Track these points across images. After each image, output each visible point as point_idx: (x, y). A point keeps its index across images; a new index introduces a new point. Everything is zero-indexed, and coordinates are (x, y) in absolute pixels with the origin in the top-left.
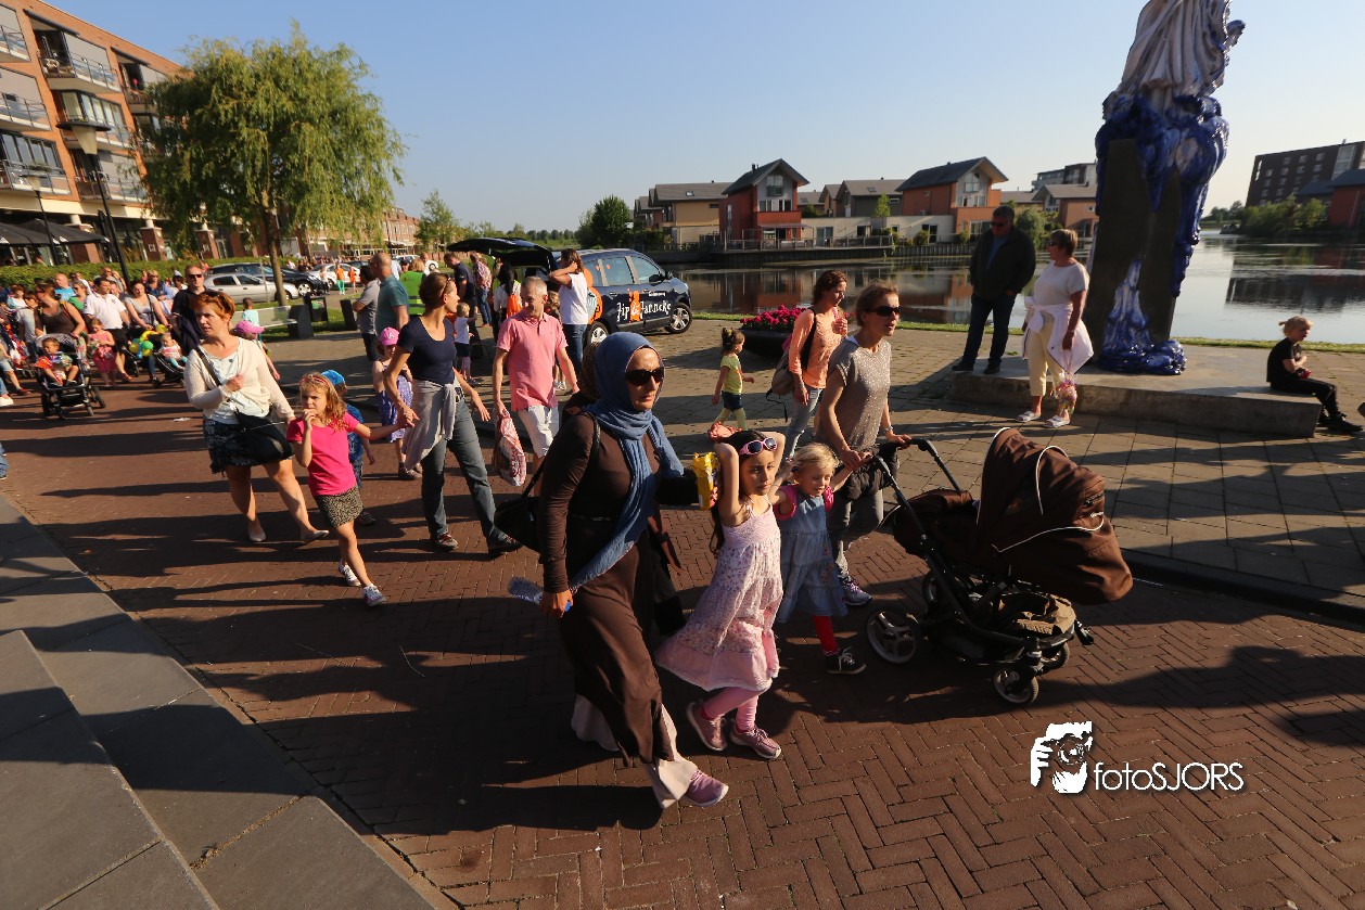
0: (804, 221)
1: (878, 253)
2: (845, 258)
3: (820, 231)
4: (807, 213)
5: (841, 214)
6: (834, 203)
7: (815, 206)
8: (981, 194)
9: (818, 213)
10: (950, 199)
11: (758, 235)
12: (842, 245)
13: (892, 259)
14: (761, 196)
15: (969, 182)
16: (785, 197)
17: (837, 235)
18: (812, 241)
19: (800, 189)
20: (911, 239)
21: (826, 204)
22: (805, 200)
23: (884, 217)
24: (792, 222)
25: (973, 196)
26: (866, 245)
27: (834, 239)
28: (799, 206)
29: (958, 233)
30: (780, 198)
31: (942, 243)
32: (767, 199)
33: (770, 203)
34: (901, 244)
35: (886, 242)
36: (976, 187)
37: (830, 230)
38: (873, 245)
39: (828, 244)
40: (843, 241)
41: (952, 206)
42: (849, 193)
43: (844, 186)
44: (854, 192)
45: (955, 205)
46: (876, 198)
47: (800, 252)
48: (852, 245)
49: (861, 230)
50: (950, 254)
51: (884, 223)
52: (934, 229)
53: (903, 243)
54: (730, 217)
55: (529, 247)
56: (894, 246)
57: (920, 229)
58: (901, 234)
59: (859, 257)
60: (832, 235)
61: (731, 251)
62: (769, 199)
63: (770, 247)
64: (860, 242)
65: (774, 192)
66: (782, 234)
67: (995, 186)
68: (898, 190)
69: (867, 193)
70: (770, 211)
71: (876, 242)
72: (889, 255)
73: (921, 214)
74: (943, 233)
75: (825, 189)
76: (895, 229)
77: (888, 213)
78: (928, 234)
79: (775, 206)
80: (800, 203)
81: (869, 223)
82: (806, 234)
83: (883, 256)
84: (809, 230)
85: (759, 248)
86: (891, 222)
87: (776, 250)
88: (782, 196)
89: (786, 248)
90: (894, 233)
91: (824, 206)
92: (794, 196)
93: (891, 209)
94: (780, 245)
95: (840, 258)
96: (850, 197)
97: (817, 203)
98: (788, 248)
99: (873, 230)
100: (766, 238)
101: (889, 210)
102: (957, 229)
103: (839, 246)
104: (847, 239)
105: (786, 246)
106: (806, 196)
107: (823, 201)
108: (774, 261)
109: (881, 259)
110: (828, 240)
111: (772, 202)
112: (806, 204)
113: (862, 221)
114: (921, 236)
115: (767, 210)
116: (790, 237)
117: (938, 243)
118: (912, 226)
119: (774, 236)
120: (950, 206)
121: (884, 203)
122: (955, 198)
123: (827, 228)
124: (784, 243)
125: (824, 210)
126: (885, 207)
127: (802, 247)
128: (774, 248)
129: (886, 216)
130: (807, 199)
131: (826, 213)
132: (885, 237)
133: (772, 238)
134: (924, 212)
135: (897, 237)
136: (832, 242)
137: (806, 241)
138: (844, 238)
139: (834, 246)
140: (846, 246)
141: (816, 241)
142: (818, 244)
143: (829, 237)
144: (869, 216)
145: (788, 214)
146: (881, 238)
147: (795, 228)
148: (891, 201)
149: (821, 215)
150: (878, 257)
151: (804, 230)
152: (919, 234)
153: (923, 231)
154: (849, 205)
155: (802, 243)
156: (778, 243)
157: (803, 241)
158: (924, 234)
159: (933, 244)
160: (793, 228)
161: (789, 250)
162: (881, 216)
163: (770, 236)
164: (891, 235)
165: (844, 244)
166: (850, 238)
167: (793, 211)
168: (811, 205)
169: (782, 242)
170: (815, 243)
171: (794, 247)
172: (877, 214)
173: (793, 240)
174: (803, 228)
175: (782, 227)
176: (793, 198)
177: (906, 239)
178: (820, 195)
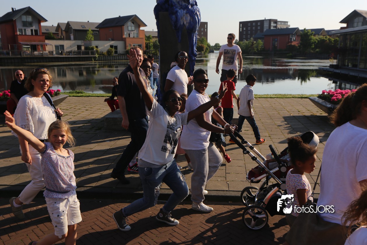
0: (47, 42)
1: (90, 59)
2: (72, 61)
3: (57, 47)
4: (49, 36)
5: (69, 38)
6: (64, 33)
7: (53, 33)
8: (135, 32)
9: (55, 38)
10: (122, 34)
11: (20, 48)
12: (69, 55)
13: (97, 62)
14: (19, 26)
15: (130, 26)
16: (34, 28)
17: (66, 49)
18: (52, 52)
19: (42, 24)
20: (105, 52)
21: (60, 33)
22: (47, 30)
23: (91, 40)
24: (39, 41)
25: (132, 32)
26: (83, 55)
27: (65, 51)
28: (43, 33)
29: (127, 49)
30: (31, 28)
31: (121, 54)
32: (23, 28)
33: (25, 30)
34: (100, 54)
35: (93, 53)
36: (133, 28)
37: (62, 46)
38: (86, 54)
39: (61, 54)
40: (70, 52)
41: (123, 37)
42: (71, 28)
43: (68, 24)
44: (74, 27)
45: (125, 36)
46: (86, 31)
47: (46, 58)
48: (75, 55)
49: (79, 47)
50: (125, 60)
51: (91, 44)
52: (116, 47)
53: (101, 54)
56: (97, 56)
58: (100, 49)
59: (79, 61)
60: (63, 49)
62: (25, 28)
63: (28, 55)
64: (79, 53)
65: (26, 24)
66: (34, 48)
67: (142, 28)
68: (96, 28)
69: (81, 28)
70: (25, 35)
71: (88, 54)
72: (95, 60)
73: (109, 40)
74: (121, 49)
75: (58, 25)
76: (97, 47)
77: (93, 39)
78: (113, 50)
79: (29, 32)
80: (43, 31)
81: (83, 44)
82: (48, 48)
83: (92, 60)
84: (51, 46)
85: (21, 55)
86: (94, 43)
87: (31, 56)
88: (32, 26)
89: (37, 55)
90: (96, 49)
91: (58, 34)
92: (39, 27)
93: (94, 37)
94: (34, 54)
95: (69, 61)
96: (72, 30)
97: (54, 32)
98: (39, 55)
99: (85, 47)
100: (25, 50)
101: (93, 37)
102: (127, 47)
103: (68, 55)
104: (72, 51)
105: (37, 54)
106: (47, 28)
107: (58, 32)
108: (31, 62)
109: (91, 62)
110: (62, 52)
111: (26, 30)
112: (48, 32)
113: (79, 42)
114: (110, 51)
115: (24, 34)
116: (40, 49)
117: (119, 54)
118: (105, 46)
119: (29, 49)
120: (122, 37)
121: (90, 34)
122: (124, 33)
123: (60, 45)
124: (36, 53)
125: (59, 36)
126: (91, 36)
127: (47, 55)
128: (30, 55)
129: (92, 41)
130: (48, 29)
131: (60, 37)
132: (92, 51)
133: (28, 49)
134: (110, 39)
135: (98, 51)
136: (64, 53)
137: (49, 52)
138: (70, 51)
139: (65, 55)
140: (72, 55)
141: (55, 52)
142: (56, 54)
143: (62, 50)
144: (82, 40)
145: (37, 37)
146: (90, 51)
147: (42, 45)
148: (94, 33)
149: (57, 38)
150: (89, 61)
151: (48, 46)
152: (109, 49)
153: (111, 48)
154: (72, 34)
155: (47, 53)
156: (33, 53)
157: (47, 52)
158: (111, 50)
159: (116, 55)
160: (40, 45)
161: (39, 56)
162: (89, 40)
163: (27, 48)
164: (95, 50)
165: (71, 54)
166: (74, 51)
167: (40, 35)
168: (51, 33)
169: (35, 52)
170: (54, 53)
171: (43, 55)
172: (87, 39)
173: (41, 51)
174: (47, 45)
175: (34, 44)
176: (39, 28)
177: (103, 52)
178: (56, 28)
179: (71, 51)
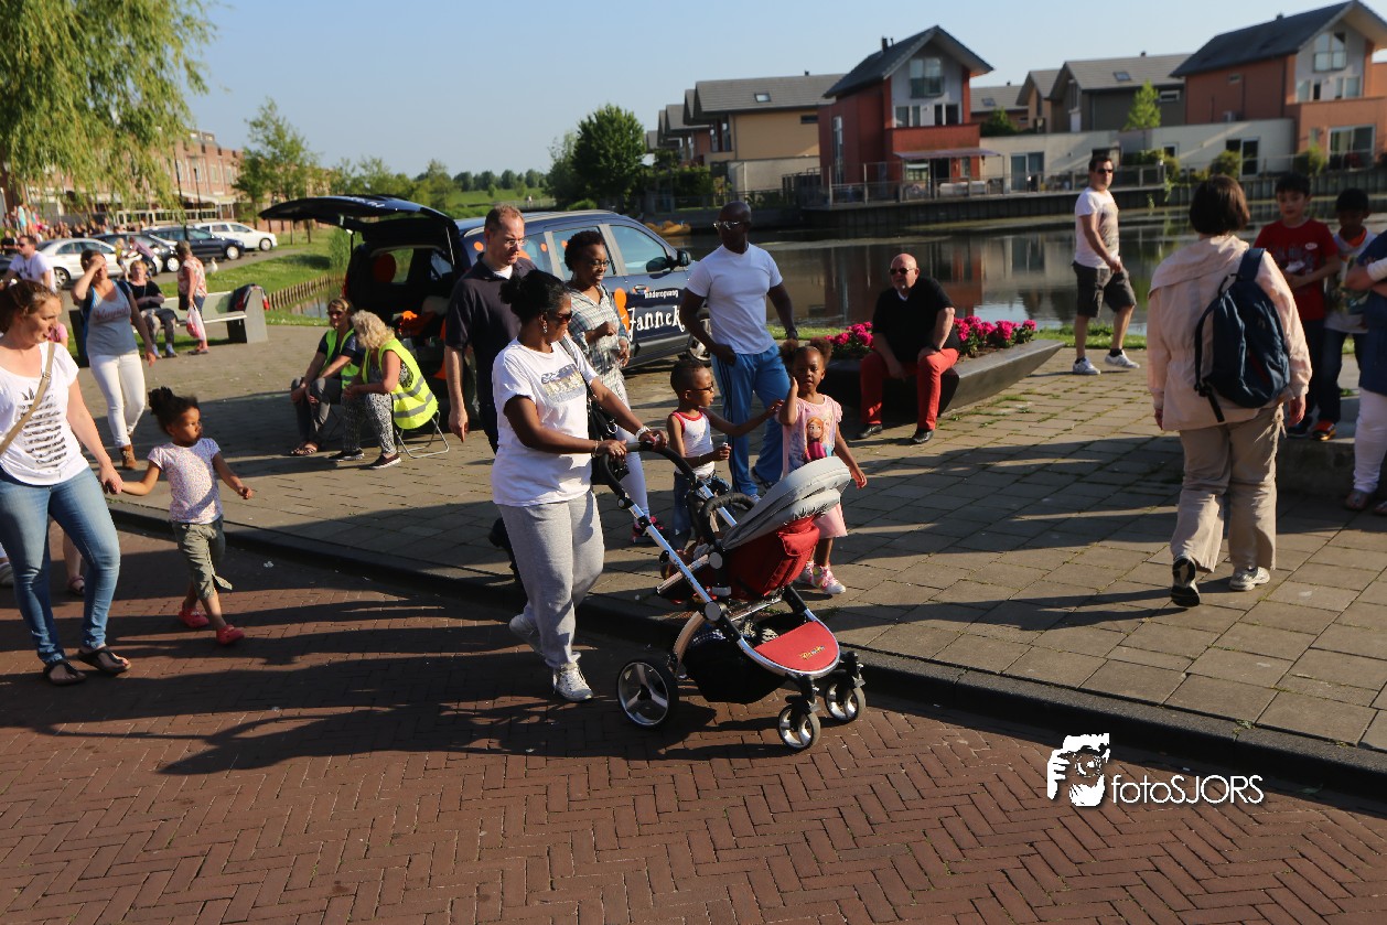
0: (985, 144)
1: (1137, 200)
3: (1018, 162)
4: (992, 125)
5: (1062, 126)
6: (1047, 107)
7: (1010, 113)
8: (1348, 73)
9: (1015, 128)
10: (1284, 87)
11: (895, 172)
12: (1061, 187)
13: (1166, 210)
14: (899, 97)
15: (1322, 53)
17: (1052, 168)
18: (1001, 181)
20: (1202, 169)
21: (1032, 108)
22: (988, 102)
23: (1148, 126)
24: (961, 145)
25: (1333, 78)
27: (1047, 175)
28: (975, 115)
29: (1302, 150)
30: (937, 101)
32: (911, 104)
33: (917, 109)
34: (1184, 180)
35: (1152, 177)
36: (1338, 60)
37: (1038, 158)
38: (1124, 183)
39: (1033, 185)
40: (1064, 179)
41: (1289, 101)
42: (1076, 85)
43: (1065, 73)
44: (1086, 82)
45: (1295, 98)
46: (1131, 92)
47: (978, 203)
51: (1145, 143)
52: (1251, 147)
53: (1187, 178)
54: (841, 142)
55: (410, 212)
56: (1168, 185)
57: (1222, 150)
58: (1181, 159)
60: (1042, 167)
61: (842, 205)
62: (916, 102)
63: (919, 196)
65: (922, 89)
66: (941, 169)
67: (1379, 56)
68: (1175, 75)
69: (1113, 84)
70: (917, 127)
71: (1131, 178)
72: (1159, 203)
73: (1224, 120)
74: (1273, 153)
75: (1029, 79)
76: (1170, 151)
77: (1156, 122)
78: (1239, 158)
79: (927, 117)
80: (977, 106)
81: (1117, 144)
82: (988, 169)
83: (1146, 205)
84: (997, 160)
85: (896, 197)
86: (1161, 138)
87: (930, 200)
88: (940, 95)
89: (950, 196)
90: (1168, 158)
91: (1026, 112)
92: (963, 95)
93: (1162, 113)
94: (939, 191)
95: (1058, 212)
96: (1079, 94)
97: (1014, 107)
98: (955, 195)
99: (1125, 155)
100: (912, 178)
101: (1158, 115)
102: (1302, 144)
103: (1056, 188)
104: (1074, 174)
105: (950, 191)
106: (989, 95)
107: (1026, 104)
108: (927, 222)
109: (1143, 211)
110: (1034, 179)
111: (922, 108)
112: (990, 109)
113: (1102, 139)
114: (1225, 164)
115: (911, 124)
116: (958, 175)
117: (1261, 175)
118: (1206, 144)
119: (924, 174)
120: (1283, 100)
121: (1148, 102)
122: (1293, 84)
123: (1032, 155)
124: (945, 188)
125: (1026, 119)
126: (1151, 109)
127: (983, 193)
128: (926, 196)
129: (1150, 128)
130: (992, 99)
131: (1031, 125)
132: (1150, 167)
133: (921, 176)
134: (1229, 114)
135: (1174, 167)
136: (1042, 181)
137: (990, 181)
138: (1067, 173)
139: (1047, 188)
140: (1071, 188)
141: (1010, 180)
142: (1014, 187)
143: (1036, 173)
144: (1114, 128)
145: (954, 130)
146: (1141, 171)
147: (968, 158)
148: (1163, 97)
149: (1022, 129)
150: (1136, 207)
151: (986, 159)
152: (1220, 158)
153: (1228, 154)
154: (1077, 109)
155: (983, 186)
156: (936, 187)
157: (983, 182)
158: (1229, 159)
159: (1251, 177)
160: (963, 158)
161: (955, 200)
162: (1140, 128)
163: (917, 173)
164: (1162, 163)
165: (1067, 184)
166: (1078, 173)
167: (963, 125)
168: (1000, 112)
169: (943, 185)
170: (1008, 184)
171: (967, 195)
172: (1133, 123)
173: (963, 180)
174: (983, 158)
175: (941, 157)
176: (963, 100)
177: (1193, 170)
178: (1019, 91)
179: (1070, 173)
